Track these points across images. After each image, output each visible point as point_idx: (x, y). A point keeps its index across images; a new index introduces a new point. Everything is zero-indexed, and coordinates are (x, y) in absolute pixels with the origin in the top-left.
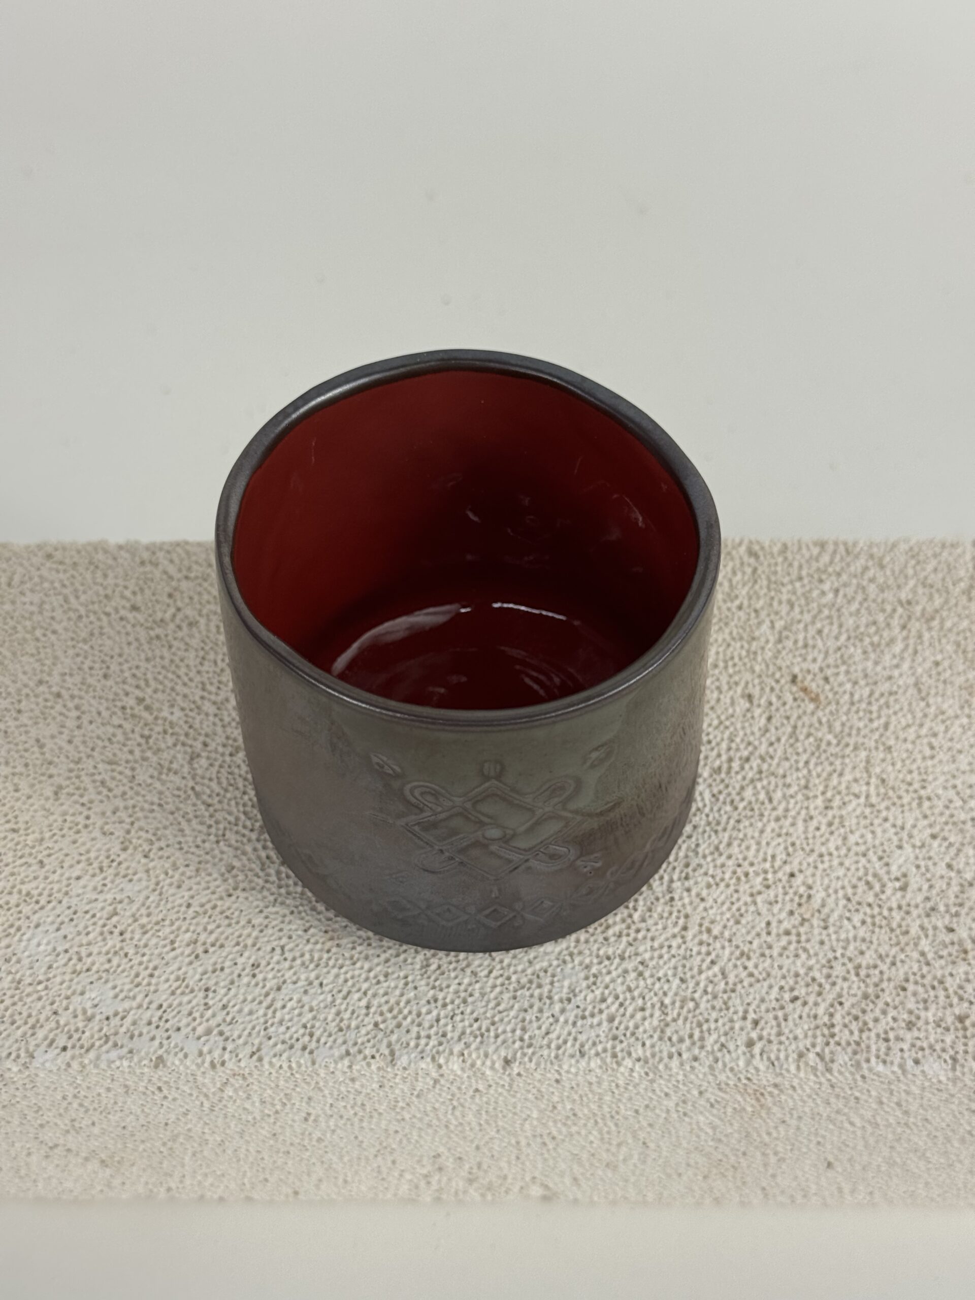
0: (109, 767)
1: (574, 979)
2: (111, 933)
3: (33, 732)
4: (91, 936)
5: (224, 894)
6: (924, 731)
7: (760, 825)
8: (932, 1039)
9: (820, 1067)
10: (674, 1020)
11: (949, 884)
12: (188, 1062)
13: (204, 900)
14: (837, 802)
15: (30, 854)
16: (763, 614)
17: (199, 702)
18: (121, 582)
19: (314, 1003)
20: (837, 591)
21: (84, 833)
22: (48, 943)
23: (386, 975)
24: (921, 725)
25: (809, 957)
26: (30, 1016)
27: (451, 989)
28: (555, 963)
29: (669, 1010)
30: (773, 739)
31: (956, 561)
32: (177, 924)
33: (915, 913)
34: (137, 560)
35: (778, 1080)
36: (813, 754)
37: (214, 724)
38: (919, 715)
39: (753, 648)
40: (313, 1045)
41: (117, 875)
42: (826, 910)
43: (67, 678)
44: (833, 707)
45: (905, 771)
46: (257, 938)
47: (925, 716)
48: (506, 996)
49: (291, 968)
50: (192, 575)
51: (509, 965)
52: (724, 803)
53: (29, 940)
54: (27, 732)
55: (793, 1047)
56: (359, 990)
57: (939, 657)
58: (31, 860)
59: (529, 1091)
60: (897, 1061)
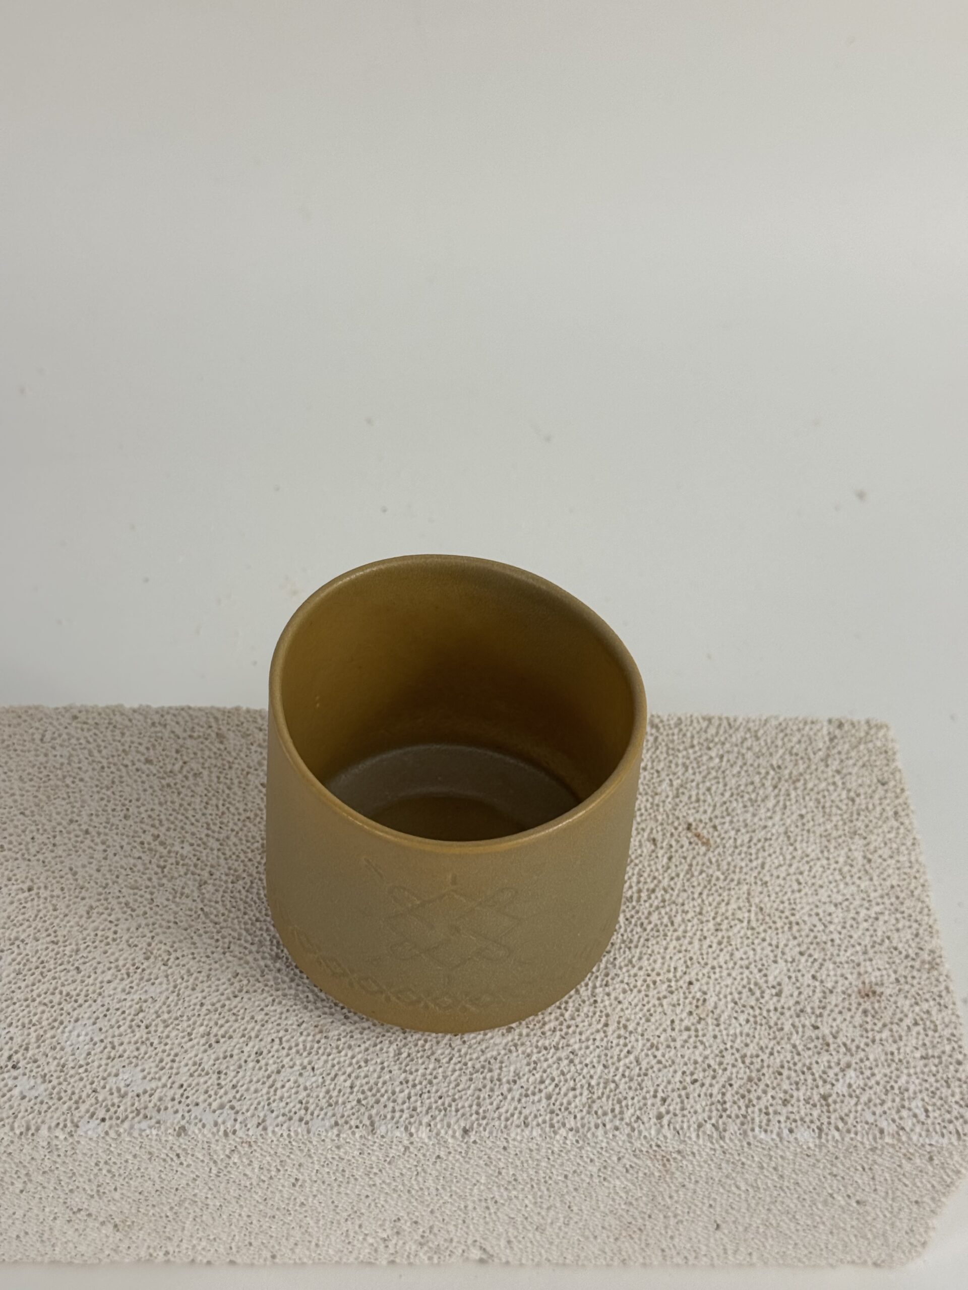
0: (131, 891)
1: (518, 1065)
2: (139, 1026)
3: (67, 863)
4: (122, 1029)
5: (231, 996)
6: (792, 870)
7: (664, 943)
8: (803, 1113)
9: (715, 1135)
10: (599, 1098)
11: (814, 991)
12: (205, 1131)
13: (215, 1000)
14: (724, 926)
15: (69, 962)
16: (663, 775)
17: (205, 839)
18: (135, 739)
19: (308, 1084)
20: (722, 757)
21: (114, 945)
22: (87, 1035)
23: (366, 1061)
24: (790, 865)
25: (705, 1047)
26: (73, 1093)
27: (419, 1073)
28: (503, 1052)
29: (595, 1089)
30: (673, 875)
31: (815, 734)
32: (193, 1019)
33: (788, 1014)
34: (150, 722)
35: (682, 1147)
36: (705, 887)
37: (218, 857)
38: (788, 857)
39: (656, 802)
40: (308, 1117)
41: (141, 979)
42: (718, 1012)
43: (94, 817)
44: (720, 850)
45: (778, 901)
46: (259, 1031)
47: (794, 857)
48: (464, 1078)
49: (288, 1055)
50: (195, 735)
51: (466, 1054)
52: (636, 925)
53: (70, 1032)
54: (62, 862)
55: (694, 1119)
56: (344, 1073)
57: (804, 812)
58: (69, 967)
59: (480, 1158)
60: (776, 1130)
